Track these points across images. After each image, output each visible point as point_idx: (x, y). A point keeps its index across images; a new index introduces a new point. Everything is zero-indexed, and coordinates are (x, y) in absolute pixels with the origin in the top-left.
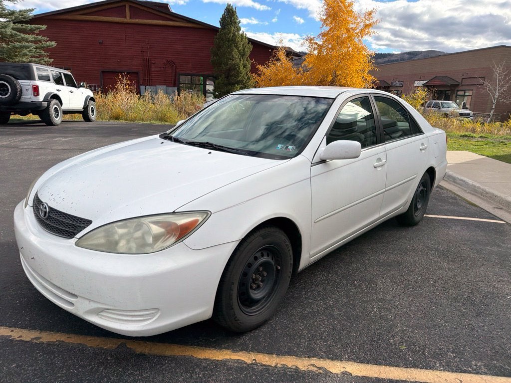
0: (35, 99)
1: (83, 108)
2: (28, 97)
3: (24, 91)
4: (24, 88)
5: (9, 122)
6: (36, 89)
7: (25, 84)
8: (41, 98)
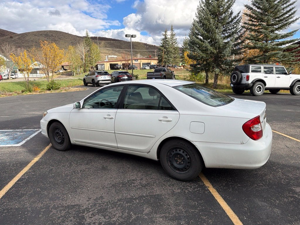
0: (247, 82)
1: (290, 87)
2: (244, 81)
3: (243, 78)
4: (243, 77)
5: (244, 93)
6: (248, 78)
7: (244, 75)
8: (250, 82)
